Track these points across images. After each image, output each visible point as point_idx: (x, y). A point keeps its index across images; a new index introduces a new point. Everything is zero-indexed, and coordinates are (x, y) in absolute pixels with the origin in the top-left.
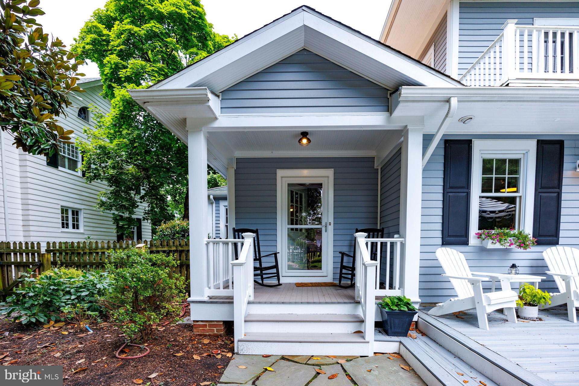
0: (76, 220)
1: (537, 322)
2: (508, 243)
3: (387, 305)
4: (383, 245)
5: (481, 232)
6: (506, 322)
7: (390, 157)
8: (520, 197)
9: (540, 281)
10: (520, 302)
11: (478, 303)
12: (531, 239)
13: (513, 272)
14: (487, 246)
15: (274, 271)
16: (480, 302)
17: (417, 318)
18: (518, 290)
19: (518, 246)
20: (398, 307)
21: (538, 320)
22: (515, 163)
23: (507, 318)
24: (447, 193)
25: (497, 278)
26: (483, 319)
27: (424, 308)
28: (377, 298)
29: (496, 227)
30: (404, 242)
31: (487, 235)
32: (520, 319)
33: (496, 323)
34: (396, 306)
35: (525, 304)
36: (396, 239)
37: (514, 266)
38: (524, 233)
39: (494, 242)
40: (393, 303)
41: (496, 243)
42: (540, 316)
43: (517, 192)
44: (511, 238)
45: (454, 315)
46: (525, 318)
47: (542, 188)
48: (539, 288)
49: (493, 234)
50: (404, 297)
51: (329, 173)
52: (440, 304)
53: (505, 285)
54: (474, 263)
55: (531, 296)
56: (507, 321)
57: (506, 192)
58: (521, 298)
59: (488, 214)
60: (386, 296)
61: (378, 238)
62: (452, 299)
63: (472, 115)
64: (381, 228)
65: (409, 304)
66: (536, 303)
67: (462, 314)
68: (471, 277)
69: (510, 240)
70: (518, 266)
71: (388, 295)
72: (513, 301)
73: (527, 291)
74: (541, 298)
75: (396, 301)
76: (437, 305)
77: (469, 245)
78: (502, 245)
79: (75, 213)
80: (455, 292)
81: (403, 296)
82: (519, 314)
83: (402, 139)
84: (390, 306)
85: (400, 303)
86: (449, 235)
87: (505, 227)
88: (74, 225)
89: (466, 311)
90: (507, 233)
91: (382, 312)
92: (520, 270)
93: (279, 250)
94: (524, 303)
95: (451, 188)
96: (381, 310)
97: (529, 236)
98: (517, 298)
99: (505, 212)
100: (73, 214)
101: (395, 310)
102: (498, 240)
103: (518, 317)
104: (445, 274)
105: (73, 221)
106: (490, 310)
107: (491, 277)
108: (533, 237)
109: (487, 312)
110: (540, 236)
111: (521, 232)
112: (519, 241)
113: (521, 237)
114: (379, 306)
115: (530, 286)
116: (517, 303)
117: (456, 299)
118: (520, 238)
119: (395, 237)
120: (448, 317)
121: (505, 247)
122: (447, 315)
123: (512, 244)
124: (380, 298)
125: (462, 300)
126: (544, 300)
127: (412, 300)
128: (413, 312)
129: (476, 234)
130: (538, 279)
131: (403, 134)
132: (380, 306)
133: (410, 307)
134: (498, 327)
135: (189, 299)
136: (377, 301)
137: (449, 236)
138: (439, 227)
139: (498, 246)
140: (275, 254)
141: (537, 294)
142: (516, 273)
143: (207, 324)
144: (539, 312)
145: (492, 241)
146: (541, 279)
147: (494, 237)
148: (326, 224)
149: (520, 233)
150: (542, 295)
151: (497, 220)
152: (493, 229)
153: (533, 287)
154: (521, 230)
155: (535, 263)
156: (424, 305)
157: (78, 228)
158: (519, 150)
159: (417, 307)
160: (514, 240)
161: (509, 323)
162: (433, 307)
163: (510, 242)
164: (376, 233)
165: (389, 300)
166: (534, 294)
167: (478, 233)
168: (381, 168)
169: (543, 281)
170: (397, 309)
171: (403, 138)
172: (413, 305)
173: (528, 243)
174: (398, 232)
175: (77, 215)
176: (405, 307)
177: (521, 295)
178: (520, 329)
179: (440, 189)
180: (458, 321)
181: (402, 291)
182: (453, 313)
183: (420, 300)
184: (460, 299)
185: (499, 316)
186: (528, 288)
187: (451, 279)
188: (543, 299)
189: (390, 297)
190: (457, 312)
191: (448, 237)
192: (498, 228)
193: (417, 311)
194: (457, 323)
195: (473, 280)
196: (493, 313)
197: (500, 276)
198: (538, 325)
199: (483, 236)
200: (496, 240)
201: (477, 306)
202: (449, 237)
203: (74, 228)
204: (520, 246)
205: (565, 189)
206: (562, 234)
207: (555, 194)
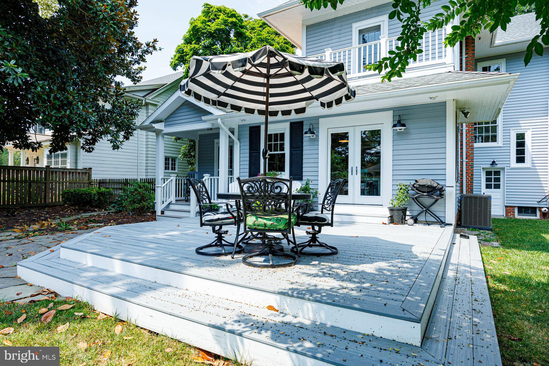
0: (174, 164)
8: (285, 153)
22: (282, 135)
24: (250, 153)
43: (284, 151)
47: (293, 148)
57: (279, 151)
79: (174, 160)
86: (251, 175)
88: (172, 168)
95: (252, 150)
100: (172, 161)
105: (172, 165)
110: (293, 175)
138: (248, 171)
157: (175, 170)
158: (282, 129)
175: (175, 161)
179: (248, 151)
203: (172, 169)
205: (304, 148)
206: (304, 174)
207: (300, 151)
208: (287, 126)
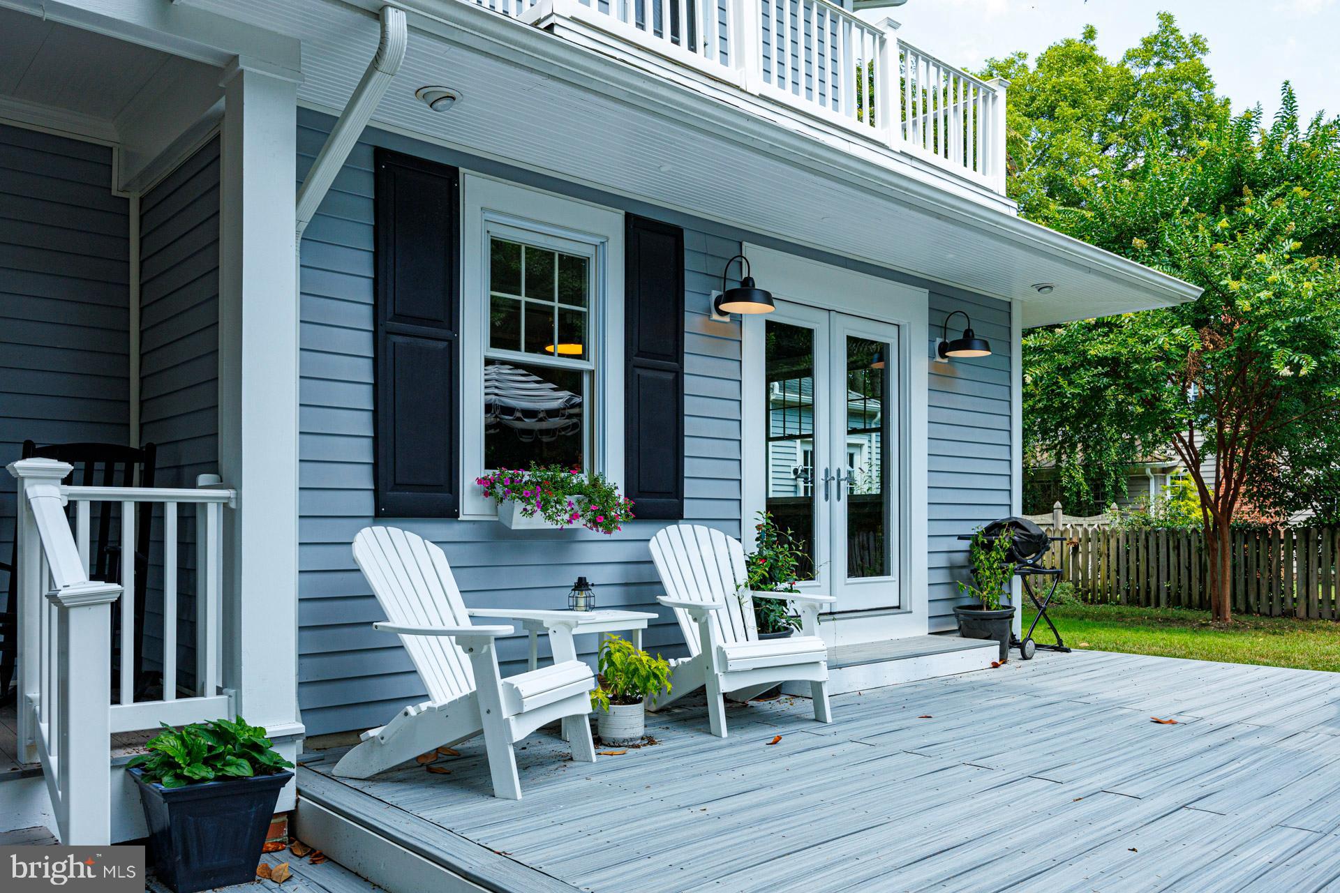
1: (643, 750)
2: (566, 512)
3: (169, 763)
4: (149, 514)
5: (494, 473)
6: (569, 764)
7: (176, 162)
8: (592, 373)
9: (646, 627)
10: (601, 695)
11: (488, 712)
12: (621, 500)
13: (582, 602)
14: (511, 523)
16: (494, 709)
17: (293, 796)
18: (595, 660)
19: (590, 521)
20: (214, 768)
21: (644, 745)
22: (576, 269)
23: (570, 751)
24: (388, 333)
25: (539, 624)
26: (504, 766)
27: (320, 755)
28: (120, 741)
29: (533, 462)
30: (233, 505)
31: (511, 486)
32: (602, 747)
33: (543, 770)
34: (206, 762)
35: (614, 700)
36: (204, 492)
37: (582, 585)
38: (604, 482)
39: (529, 507)
40: (192, 754)
41: (535, 511)
42: (651, 731)
43: (585, 359)
44: (573, 499)
45: (422, 765)
46: (615, 744)
47: (641, 353)
48: (643, 649)
49: (526, 483)
50: (240, 721)
52: (372, 733)
53: (562, 645)
54: (477, 580)
55: (626, 674)
56: (571, 759)
57: (556, 355)
58: (602, 681)
59: (519, 419)
60: (165, 729)
61: (128, 483)
62: (412, 710)
63: (456, 88)
64: (144, 445)
65: (256, 747)
66: (638, 694)
67: (446, 758)
68: (466, 625)
69: (570, 504)
70: (593, 585)
71: (171, 723)
72: (582, 694)
73: (617, 657)
74: (647, 678)
75: (205, 741)
76: (363, 736)
77: (461, 518)
78: (550, 517)
80: (421, 682)
81: (234, 721)
82: (601, 735)
83: (221, 104)
84: (179, 766)
85: (221, 749)
86: (397, 481)
87: (555, 463)
89: (459, 746)
90: (562, 480)
91: (145, 797)
92: (599, 595)
94: (610, 696)
95: (398, 317)
96: (143, 792)
97: (616, 493)
98: (591, 684)
99: (563, 415)
101: (203, 780)
102: (538, 502)
103: (598, 741)
104: (387, 620)
106: (521, 730)
107: (527, 623)
108: (627, 495)
109: (515, 741)
110: (642, 493)
111: (596, 480)
112: (592, 507)
113: (596, 494)
114: (132, 775)
115: (623, 642)
116: (593, 701)
117: (424, 706)
118: (595, 496)
119: (200, 484)
120: (400, 775)
121: (559, 526)
122: (398, 768)
123: (575, 516)
124: (141, 740)
125: (442, 708)
126: (656, 682)
127: (274, 728)
128: (274, 777)
129: (480, 481)
130: (638, 620)
131: (221, 85)
132: (137, 772)
133: (263, 759)
134: (548, 782)
136: (121, 753)
137: (397, 486)
138: (363, 451)
139: (539, 521)
141: (639, 666)
142: (590, 607)
144: (646, 718)
145: (523, 505)
146: (649, 620)
147: (527, 494)
149: (595, 483)
150: (650, 667)
151: (545, 439)
152: (528, 468)
153: (630, 646)
154: (596, 473)
155: (633, 574)
156: (320, 744)
158: (585, 233)
159: (290, 754)
160: (579, 502)
161: (577, 764)
162: (353, 745)
163: (569, 509)
164: (119, 466)
165: (178, 743)
166: (633, 667)
167: (485, 478)
168: (142, 200)
169: (652, 624)
170: (211, 775)
171: (223, 99)
172: (274, 750)
173: (613, 514)
174: (212, 466)
176: (245, 763)
177: (602, 673)
178: (603, 778)
179: (363, 316)
180: (432, 786)
181: (233, 700)
182: (417, 758)
183: (300, 728)
184: (436, 706)
185: (551, 746)
186: (619, 651)
187: (407, 639)
188: (653, 681)
189: (179, 728)
190: (429, 753)
191: (392, 490)
192: (538, 464)
193: (293, 771)
194: (428, 793)
195: (472, 637)
196: (534, 741)
197: (547, 617)
198: (646, 758)
199: (500, 489)
200: (533, 501)
201: (487, 724)
202: (397, 491)
204: (595, 523)
205: (690, 363)
206: (689, 489)
207: (670, 376)
208: (612, 225)
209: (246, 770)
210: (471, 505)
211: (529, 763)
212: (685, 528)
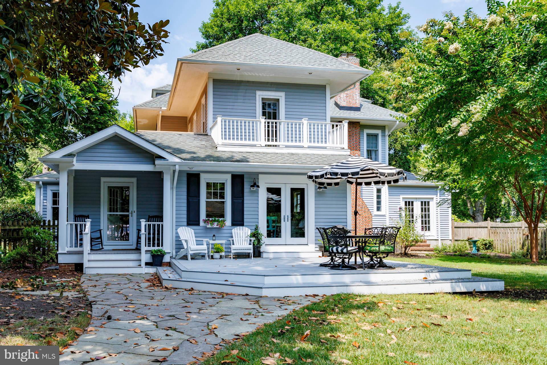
5: (207, 219)
8: (225, 201)
14: (207, 226)
15: (100, 240)
22: (222, 185)
24: (189, 199)
29: (214, 217)
30: (163, 224)
37: (214, 236)
43: (224, 199)
47: (235, 198)
51: (134, 180)
52: (179, 253)
54: (198, 235)
61: (152, 222)
65: (161, 252)
72: (205, 250)
77: (199, 226)
85: (158, 251)
86: (190, 220)
87: (219, 217)
93: (102, 228)
95: (190, 197)
110: (234, 221)
119: (159, 222)
128: (163, 255)
129: (204, 220)
135: (58, 252)
138: (185, 216)
140: (100, 230)
142: (215, 239)
143: (66, 265)
146: (225, 242)
148: (132, 211)
154: (226, 218)
158: (224, 179)
170: (156, 254)
179: (185, 197)
202: (190, 222)
205: (245, 198)
206: (245, 220)
207: (241, 201)
208: (229, 177)
209: (160, 254)
210: (202, 224)
211: (192, 259)
212: (244, 227)
